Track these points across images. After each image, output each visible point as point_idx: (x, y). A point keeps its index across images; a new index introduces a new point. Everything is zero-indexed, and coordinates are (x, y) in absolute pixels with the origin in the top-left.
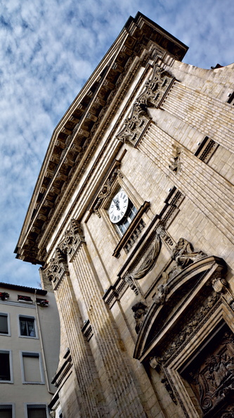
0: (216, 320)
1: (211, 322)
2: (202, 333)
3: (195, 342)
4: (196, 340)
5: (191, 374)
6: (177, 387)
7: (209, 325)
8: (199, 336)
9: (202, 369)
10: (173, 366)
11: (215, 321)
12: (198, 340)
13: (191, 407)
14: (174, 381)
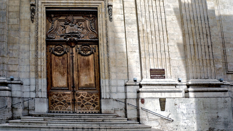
0: (93, 4)
1: (89, 3)
2: (80, 3)
3: (70, 3)
4: (72, 3)
5: (53, 15)
6: (40, 15)
7: (87, 3)
8: (75, 3)
9: (60, 18)
10: (45, 3)
11: (91, 4)
12: (74, 4)
13: (42, 30)
14: (40, 10)
